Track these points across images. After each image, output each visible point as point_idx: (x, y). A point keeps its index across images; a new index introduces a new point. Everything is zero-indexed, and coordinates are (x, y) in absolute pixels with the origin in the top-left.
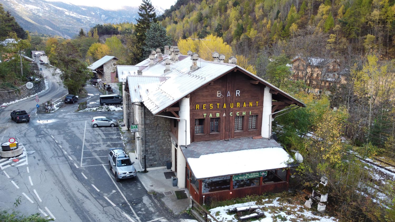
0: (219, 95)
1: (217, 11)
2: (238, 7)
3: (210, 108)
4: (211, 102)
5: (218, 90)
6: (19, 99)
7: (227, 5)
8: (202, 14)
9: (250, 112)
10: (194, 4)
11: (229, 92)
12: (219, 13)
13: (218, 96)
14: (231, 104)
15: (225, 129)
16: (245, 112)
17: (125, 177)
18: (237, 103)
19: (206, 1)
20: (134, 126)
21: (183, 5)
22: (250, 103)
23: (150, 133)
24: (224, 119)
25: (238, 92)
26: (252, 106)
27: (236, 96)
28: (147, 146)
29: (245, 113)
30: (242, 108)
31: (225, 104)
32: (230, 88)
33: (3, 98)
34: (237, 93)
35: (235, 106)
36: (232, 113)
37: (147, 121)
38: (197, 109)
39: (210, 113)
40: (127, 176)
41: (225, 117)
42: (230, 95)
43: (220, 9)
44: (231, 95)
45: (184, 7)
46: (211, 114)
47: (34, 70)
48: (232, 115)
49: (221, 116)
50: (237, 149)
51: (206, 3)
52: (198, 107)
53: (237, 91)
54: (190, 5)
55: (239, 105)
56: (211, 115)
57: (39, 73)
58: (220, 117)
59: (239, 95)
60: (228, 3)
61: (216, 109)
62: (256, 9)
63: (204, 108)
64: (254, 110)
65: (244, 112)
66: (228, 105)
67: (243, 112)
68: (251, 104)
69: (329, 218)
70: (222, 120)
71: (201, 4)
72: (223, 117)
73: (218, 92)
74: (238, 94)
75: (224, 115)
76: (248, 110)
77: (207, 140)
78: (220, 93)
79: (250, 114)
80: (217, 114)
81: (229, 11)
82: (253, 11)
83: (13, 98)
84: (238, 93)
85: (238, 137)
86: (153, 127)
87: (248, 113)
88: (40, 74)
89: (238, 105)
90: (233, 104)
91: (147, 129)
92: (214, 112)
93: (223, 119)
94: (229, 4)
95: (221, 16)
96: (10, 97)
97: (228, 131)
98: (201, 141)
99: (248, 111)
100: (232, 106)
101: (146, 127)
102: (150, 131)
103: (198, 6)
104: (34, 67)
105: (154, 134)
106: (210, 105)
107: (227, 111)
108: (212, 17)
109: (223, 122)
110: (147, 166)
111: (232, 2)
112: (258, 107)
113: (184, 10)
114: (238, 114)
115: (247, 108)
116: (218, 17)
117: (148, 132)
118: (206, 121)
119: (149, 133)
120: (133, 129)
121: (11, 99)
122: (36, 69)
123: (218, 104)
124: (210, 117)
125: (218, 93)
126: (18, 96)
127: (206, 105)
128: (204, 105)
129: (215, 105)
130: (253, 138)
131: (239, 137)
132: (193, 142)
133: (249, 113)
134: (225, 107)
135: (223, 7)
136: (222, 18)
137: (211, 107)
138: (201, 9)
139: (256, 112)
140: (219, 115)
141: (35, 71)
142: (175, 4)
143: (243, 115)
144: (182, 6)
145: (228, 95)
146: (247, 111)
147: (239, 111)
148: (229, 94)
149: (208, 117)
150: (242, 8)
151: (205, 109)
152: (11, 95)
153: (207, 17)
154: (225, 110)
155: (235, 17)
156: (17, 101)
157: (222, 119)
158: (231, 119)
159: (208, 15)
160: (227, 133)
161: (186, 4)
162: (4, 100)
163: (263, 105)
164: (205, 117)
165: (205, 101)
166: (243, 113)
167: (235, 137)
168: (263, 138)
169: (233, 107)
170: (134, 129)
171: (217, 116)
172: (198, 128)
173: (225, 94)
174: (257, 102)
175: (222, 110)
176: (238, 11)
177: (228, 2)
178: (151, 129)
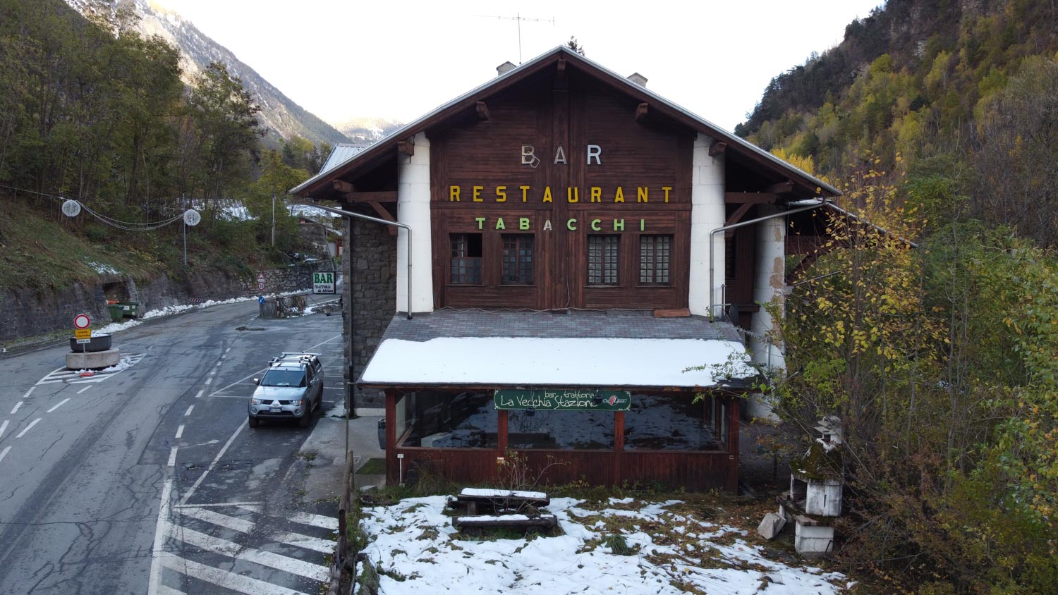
0: (528, 158)
1: (861, 128)
2: (925, 111)
3: (498, 200)
4: (501, 182)
5: (525, 143)
6: (250, 297)
7: (894, 107)
8: (816, 138)
9: (643, 221)
10: (799, 115)
11: (560, 149)
12: (866, 132)
13: (524, 162)
14: (569, 189)
15: (551, 274)
16: (622, 221)
17: (268, 412)
18: (593, 189)
19: (835, 105)
20: (323, 276)
21: (769, 120)
22: (640, 190)
23: (369, 301)
24: (547, 239)
25: (594, 150)
26: (646, 200)
27: (589, 163)
28: (357, 338)
29: (622, 225)
30: (612, 206)
31: (548, 190)
32: (566, 135)
33: (212, 290)
34: (590, 154)
35: (584, 199)
36: (574, 220)
37: (359, 261)
38: (452, 199)
39: (500, 216)
40: (274, 411)
41: (551, 233)
42: (564, 160)
43: (871, 122)
44: (568, 160)
45: (772, 125)
46: (500, 220)
47: (312, 241)
48: (574, 228)
49: (536, 229)
50: (575, 333)
51: (834, 110)
52: (457, 194)
53: (589, 147)
54: (787, 118)
55: (598, 195)
56: (500, 224)
57: (322, 249)
58: (533, 232)
59: (599, 162)
60: (894, 102)
61: (514, 203)
62: (979, 110)
63: (478, 197)
64: (657, 215)
65: (619, 222)
66: (559, 193)
67: (616, 221)
68: (643, 194)
69: (819, 574)
70: (541, 242)
71: (820, 113)
72: (543, 233)
73: (523, 148)
74: (593, 158)
75: (548, 225)
76: (633, 215)
77: (491, 307)
78: (531, 154)
79: (642, 229)
80: (521, 220)
81: (896, 125)
82: (971, 116)
83: (236, 292)
84: (593, 155)
85: (598, 305)
86: (377, 281)
87: (632, 226)
88: (325, 250)
89: (596, 194)
90: (576, 189)
91: (358, 287)
92: (512, 213)
93: (544, 241)
94: (897, 106)
95: (871, 139)
96: (227, 289)
97: (560, 282)
98: (469, 307)
99: (636, 218)
100: (573, 198)
101: (355, 281)
102: (368, 293)
103: (810, 120)
104: (313, 233)
105: (379, 302)
106: (498, 188)
107: (560, 210)
108: (845, 143)
109: (543, 249)
110: (359, 401)
111: (908, 100)
112: (672, 207)
113: (772, 132)
114: (596, 225)
115: (630, 206)
116: (863, 142)
117: (361, 295)
118: (485, 244)
119: (365, 300)
120: (319, 284)
121: (230, 292)
122: (317, 239)
123: (525, 188)
124: (497, 228)
125: (523, 154)
126: (249, 289)
127: (481, 188)
128: (476, 188)
129: (513, 192)
130: (653, 315)
131: (603, 305)
132: (442, 306)
133: (640, 224)
134: (548, 196)
135: (879, 115)
136: (874, 144)
137: (501, 197)
138: (819, 125)
139: (664, 222)
140: (527, 224)
141: (316, 244)
142: (747, 120)
143: (616, 229)
144: (766, 123)
145: (557, 160)
146: (628, 218)
147: (602, 215)
148: (560, 156)
149: (492, 230)
150: (937, 113)
151: (481, 200)
152: (233, 285)
153: (831, 143)
154: (551, 210)
155: (912, 139)
156: (242, 299)
157: (540, 237)
158: (572, 240)
159: (836, 139)
160: (558, 286)
161: (778, 118)
162: (212, 293)
163: (689, 202)
164: (481, 227)
165: (480, 177)
166: (616, 225)
167: (588, 305)
168: (691, 316)
169: (576, 200)
170: (323, 284)
171: (521, 228)
172: (462, 264)
173: (545, 155)
174: (667, 189)
175: (538, 210)
176: (923, 122)
177: (895, 100)
178: (370, 288)
